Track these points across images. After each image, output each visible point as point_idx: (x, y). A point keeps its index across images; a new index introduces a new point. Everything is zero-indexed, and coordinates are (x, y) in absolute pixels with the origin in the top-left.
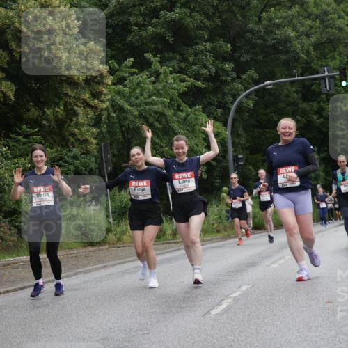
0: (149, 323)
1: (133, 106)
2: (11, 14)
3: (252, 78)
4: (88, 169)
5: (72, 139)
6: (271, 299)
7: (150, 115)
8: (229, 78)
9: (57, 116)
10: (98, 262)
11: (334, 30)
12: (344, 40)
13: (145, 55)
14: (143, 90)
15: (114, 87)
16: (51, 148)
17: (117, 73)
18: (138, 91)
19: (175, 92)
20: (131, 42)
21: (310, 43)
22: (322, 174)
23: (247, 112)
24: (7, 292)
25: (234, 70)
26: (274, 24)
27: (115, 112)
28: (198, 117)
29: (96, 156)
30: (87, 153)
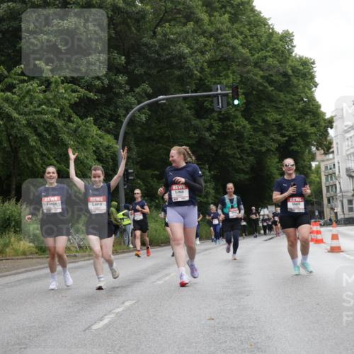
0: (28, 337)
1: (22, 114)
3: (145, 91)
6: (154, 315)
7: (39, 125)
8: (122, 91)
11: (228, 49)
12: (238, 59)
14: (32, 98)
18: (27, 99)
19: (66, 102)
21: (204, 59)
22: (212, 191)
23: (140, 126)
25: (128, 83)
26: (169, 39)
28: (89, 129)
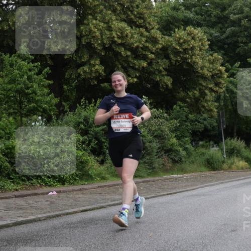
2: (171, 39)
4: (212, 126)
9: (195, 96)
10: (218, 179)
13: (248, 59)
15: (228, 79)
16: (191, 114)
17: (230, 71)
20: (239, 53)
24: (168, 194)
27: (228, 94)
29: (216, 119)
30: (212, 117)
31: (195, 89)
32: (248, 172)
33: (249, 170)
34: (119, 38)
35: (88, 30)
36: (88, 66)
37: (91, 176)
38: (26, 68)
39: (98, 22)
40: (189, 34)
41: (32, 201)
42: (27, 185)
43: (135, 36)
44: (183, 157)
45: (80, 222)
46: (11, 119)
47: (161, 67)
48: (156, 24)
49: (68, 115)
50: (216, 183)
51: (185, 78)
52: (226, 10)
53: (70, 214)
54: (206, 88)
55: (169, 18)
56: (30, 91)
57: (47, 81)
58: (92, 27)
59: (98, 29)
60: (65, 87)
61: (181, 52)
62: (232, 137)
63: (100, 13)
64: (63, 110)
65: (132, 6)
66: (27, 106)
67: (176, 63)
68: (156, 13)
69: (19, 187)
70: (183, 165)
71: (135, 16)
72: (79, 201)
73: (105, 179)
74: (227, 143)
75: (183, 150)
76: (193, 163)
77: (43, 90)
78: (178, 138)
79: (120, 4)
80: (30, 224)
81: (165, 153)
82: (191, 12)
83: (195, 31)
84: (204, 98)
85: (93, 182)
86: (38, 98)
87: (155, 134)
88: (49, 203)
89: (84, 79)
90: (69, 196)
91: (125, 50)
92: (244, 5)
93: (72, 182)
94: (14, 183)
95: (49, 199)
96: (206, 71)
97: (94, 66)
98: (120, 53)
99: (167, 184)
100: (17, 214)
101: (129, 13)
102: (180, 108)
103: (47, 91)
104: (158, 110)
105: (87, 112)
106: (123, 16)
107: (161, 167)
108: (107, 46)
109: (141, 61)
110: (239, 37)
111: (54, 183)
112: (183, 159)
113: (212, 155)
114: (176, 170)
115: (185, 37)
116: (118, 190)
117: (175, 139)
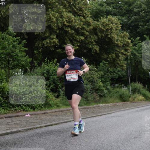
2: (98, 23)
4: (123, 75)
5: (117, 65)
9: (113, 57)
10: (126, 107)
13: (144, 35)
15: (133, 47)
16: (111, 68)
17: (134, 42)
20: (139, 31)
24: (97, 116)
27: (133, 56)
29: (125, 71)
30: (123, 70)
31: (113, 53)
32: (145, 103)
33: (146, 101)
34: (67, 22)
35: (48, 17)
36: (49, 39)
37: (51, 105)
38: (12, 40)
39: (55, 13)
40: (109, 20)
41: (15, 120)
42: (12, 110)
43: (77, 21)
44: (106, 93)
45: (44, 133)
46: (3, 70)
47: (92, 40)
48: (89, 14)
49: (37, 68)
50: (125, 109)
51: (107, 47)
52: (131, 6)
53: (38, 128)
54: (120, 52)
55: (97, 10)
56: (14, 54)
57: (25, 48)
58: (51, 15)
59: (55, 17)
60: (35, 52)
61: (104, 31)
62: (135, 82)
63: (56, 7)
64: (34, 65)
65: (75, 3)
66: (12, 63)
67: (101, 38)
68: (90, 7)
69: (8, 111)
70: (106, 99)
71: (77, 9)
72: (44, 120)
73: (59, 107)
74: (132, 85)
75: (106, 89)
76: (112, 97)
77: (22, 54)
78: (103, 82)
79: (68, 2)
80: (14, 134)
81: (95, 91)
82: (111, 7)
83: (113, 18)
84: (118, 58)
85: (52, 108)
86: (19, 58)
87: (89, 80)
88: (25, 121)
89: (46, 47)
90: (37, 117)
91: (71, 29)
92: (142, 3)
93: (39, 109)
94: (4, 109)
95: (26, 119)
96: (119, 43)
97: (53, 39)
98: (68, 31)
99: (96, 109)
100: (6, 128)
101: (74, 7)
102: (104, 64)
103: (24, 54)
104: (91, 65)
105: (48, 67)
106: (70, 9)
107: (92, 100)
108: (60, 27)
109: (81, 36)
110: (139, 22)
111: (29, 109)
112: (106, 95)
113: (123, 92)
114: (102, 101)
115: (107, 22)
116: (67, 114)
117: (101, 83)
